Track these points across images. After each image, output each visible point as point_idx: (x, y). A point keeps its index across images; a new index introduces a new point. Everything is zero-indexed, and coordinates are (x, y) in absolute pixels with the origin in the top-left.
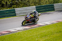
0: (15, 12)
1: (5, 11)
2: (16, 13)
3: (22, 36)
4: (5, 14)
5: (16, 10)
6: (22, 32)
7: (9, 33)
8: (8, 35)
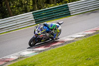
0: (68, 9)
1: (52, 10)
2: (70, 10)
3: (84, 46)
4: (54, 14)
5: (69, 6)
6: (82, 41)
7: (62, 44)
8: (61, 46)
